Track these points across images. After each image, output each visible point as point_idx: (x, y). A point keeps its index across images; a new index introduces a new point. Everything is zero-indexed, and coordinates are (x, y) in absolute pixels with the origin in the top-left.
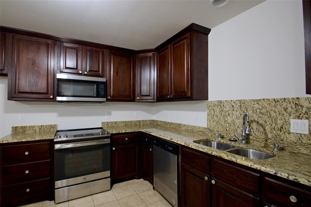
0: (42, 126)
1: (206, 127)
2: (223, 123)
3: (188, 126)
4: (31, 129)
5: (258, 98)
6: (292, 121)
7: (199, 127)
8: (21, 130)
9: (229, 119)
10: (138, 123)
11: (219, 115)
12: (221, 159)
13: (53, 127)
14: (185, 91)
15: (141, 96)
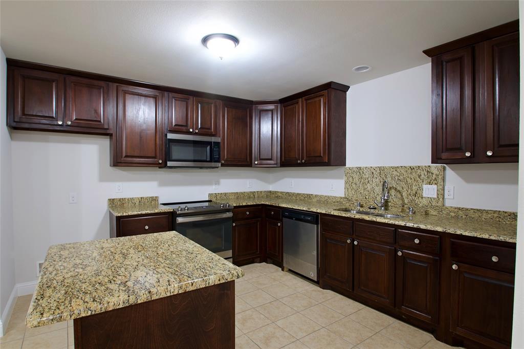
0: (141, 198)
1: (343, 196)
2: (362, 191)
3: (321, 196)
4: (130, 202)
5: (396, 166)
6: (425, 187)
7: (335, 197)
8: (119, 203)
10: (252, 195)
11: (358, 183)
12: (363, 221)
13: (155, 199)
14: (321, 156)
15: (261, 159)
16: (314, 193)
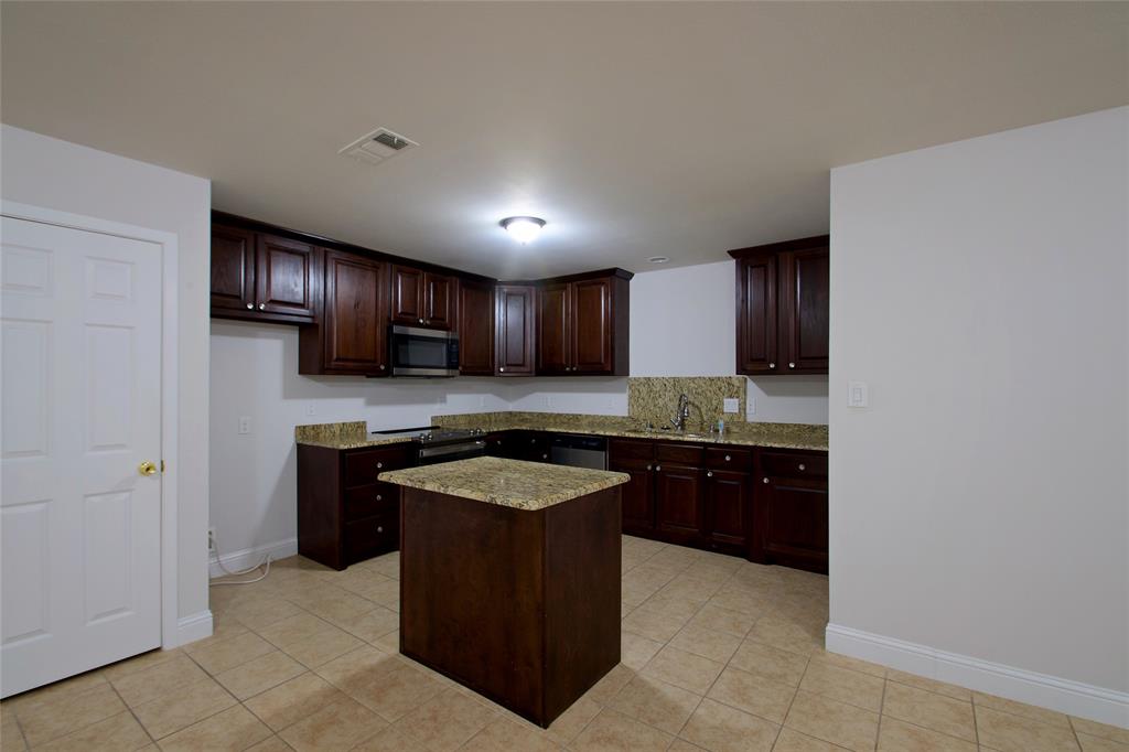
0: (343, 424)
1: (627, 415)
2: (652, 408)
3: (594, 417)
5: (693, 376)
6: (726, 400)
7: (615, 417)
8: (312, 432)
9: (660, 402)
11: (646, 397)
12: (668, 441)
13: (361, 426)
14: (600, 363)
15: (508, 365)
16: (584, 412)
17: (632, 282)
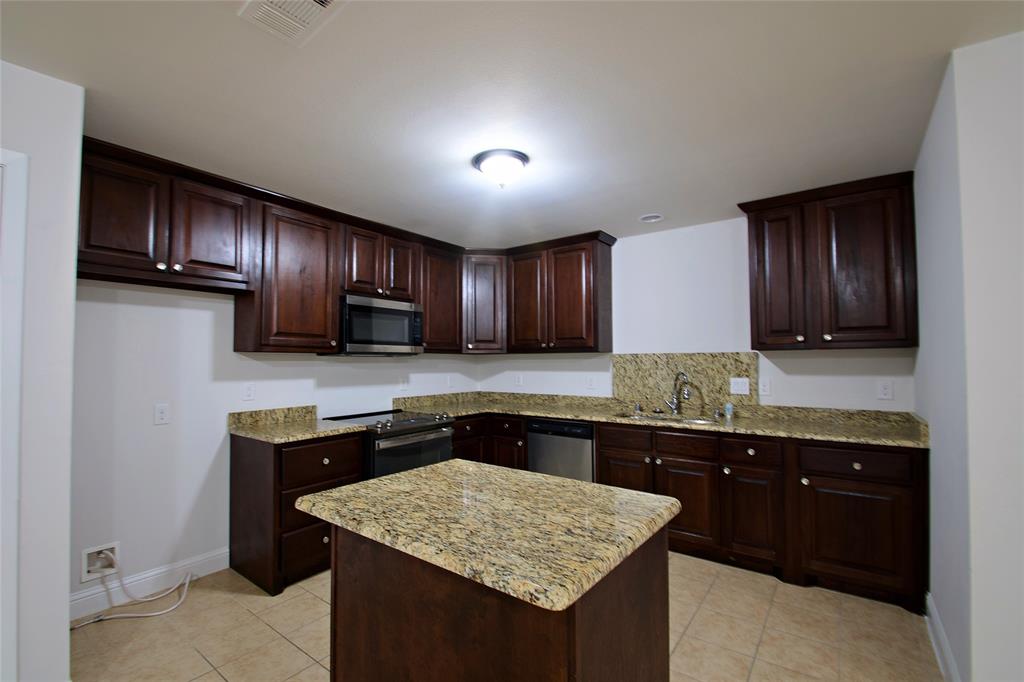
0: (289, 409)
1: (610, 396)
2: (641, 389)
3: (572, 398)
4: (269, 418)
5: (691, 352)
6: (733, 380)
7: (597, 399)
8: (249, 420)
9: (651, 382)
11: (634, 376)
12: (671, 429)
13: (310, 411)
14: (582, 338)
15: (477, 341)
16: (561, 392)
17: (615, 248)
